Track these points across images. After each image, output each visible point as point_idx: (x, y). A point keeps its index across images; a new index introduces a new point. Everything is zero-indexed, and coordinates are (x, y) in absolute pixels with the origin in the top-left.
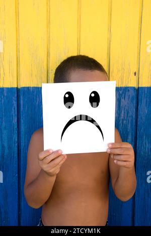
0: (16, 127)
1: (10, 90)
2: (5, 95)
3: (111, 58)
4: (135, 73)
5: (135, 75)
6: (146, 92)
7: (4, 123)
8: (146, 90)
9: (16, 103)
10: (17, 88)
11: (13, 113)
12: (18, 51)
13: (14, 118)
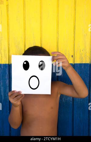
0: (8, 85)
1: (5, 65)
2: (2, 68)
3: (59, 48)
4: (72, 56)
5: (72, 57)
6: (78, 66)
7: (2, 83)
8: (78, 65)
9: (8, 72)
10: (9, 64)
11: (6, 77)
12: (9, 45)
13: (7, 80)
